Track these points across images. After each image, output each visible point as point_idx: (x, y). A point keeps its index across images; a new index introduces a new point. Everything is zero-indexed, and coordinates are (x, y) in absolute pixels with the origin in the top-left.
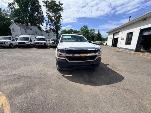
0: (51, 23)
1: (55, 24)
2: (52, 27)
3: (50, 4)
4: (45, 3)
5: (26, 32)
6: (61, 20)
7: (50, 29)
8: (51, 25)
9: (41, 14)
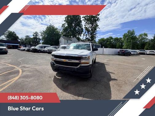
1: (91, 34)
2: (88, 37)
3: (88, 18)
4: (84, 18)
5: (68, 42)
7: (86, 39)
8: (87, 35)
9: (81, 27)
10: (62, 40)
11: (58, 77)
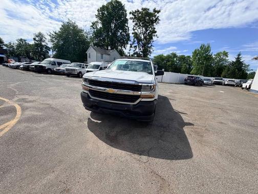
0: (137, 45)
1: (144, 46)
2: (137, 50)
3: (140, 15)
4: (133, 14)
5: (102, 58)
6: (154, 38)
7: (135, 54)
8: (136, 47)
9: (126, 32)
10: (92, 52)
11: (96, 121)
